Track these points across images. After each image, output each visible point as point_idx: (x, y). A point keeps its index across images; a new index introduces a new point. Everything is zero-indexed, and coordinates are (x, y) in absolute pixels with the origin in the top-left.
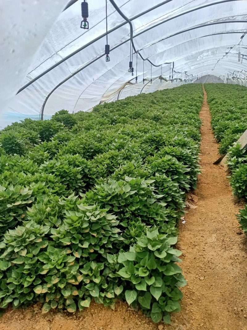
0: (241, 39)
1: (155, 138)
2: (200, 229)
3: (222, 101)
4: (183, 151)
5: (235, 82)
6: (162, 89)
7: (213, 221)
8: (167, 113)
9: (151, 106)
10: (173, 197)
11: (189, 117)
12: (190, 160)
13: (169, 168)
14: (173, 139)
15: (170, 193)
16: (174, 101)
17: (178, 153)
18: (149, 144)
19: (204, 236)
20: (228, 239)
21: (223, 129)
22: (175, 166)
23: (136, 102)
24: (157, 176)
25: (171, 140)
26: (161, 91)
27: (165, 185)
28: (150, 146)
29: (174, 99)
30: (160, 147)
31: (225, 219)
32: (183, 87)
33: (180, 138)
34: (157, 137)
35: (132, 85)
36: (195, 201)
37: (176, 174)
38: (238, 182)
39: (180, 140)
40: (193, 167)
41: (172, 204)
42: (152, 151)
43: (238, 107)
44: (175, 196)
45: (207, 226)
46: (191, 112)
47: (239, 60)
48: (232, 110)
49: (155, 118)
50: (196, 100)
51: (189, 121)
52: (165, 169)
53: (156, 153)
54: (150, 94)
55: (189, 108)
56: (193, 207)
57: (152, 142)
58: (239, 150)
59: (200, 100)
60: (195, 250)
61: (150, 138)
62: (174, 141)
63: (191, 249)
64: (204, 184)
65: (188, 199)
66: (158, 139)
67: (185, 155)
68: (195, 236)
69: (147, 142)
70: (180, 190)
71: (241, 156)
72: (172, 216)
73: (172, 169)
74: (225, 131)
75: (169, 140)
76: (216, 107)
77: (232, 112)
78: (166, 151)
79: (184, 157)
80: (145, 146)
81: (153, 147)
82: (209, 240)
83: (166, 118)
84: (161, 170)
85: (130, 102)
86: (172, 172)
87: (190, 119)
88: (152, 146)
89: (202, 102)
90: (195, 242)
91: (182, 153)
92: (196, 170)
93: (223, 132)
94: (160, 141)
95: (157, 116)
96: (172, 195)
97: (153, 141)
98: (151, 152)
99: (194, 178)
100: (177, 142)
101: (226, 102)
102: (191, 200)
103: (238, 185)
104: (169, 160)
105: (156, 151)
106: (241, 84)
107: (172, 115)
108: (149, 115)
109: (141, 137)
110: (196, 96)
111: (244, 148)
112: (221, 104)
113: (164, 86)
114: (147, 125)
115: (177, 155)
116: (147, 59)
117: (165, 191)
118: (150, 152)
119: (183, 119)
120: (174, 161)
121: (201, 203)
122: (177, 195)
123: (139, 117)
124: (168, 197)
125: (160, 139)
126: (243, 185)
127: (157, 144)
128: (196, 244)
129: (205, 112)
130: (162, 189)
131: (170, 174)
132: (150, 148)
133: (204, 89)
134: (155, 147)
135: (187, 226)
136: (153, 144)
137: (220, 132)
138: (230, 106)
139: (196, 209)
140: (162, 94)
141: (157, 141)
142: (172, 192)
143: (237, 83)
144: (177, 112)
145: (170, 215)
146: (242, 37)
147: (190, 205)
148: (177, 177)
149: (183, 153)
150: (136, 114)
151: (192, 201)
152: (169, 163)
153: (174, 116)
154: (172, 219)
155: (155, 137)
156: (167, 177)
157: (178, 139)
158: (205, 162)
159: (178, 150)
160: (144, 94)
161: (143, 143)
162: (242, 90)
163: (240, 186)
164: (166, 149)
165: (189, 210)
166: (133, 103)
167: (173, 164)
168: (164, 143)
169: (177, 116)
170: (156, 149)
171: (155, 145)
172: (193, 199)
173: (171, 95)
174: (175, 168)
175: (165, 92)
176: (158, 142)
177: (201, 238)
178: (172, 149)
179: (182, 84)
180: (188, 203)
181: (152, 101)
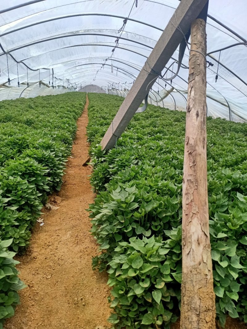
0: (112, 53)
1: (18, 141)
2: (57, 228)
3: (99, 109)
4: (45, 153)
5: (115, 92)
6: (44, 95)
7: (71, 219)
8: (41, 117)
9: (27, 111)
10: (28, 199)
11: (64, 122)
12: (52, 162)
13: (26, 170)
14: (38, 142)
15: (24, 196)
16: (53, 106)
17: (40, 156)
18: (11, 147)
19: (59, 235)
20: (82, 234)
21: (94, 133)
22: (32, 168)
23: (12, 105)
24: (11, 180)
25: (35, 143)
26: (43, 97)
27: (19, 188)
28: (12, 149)
29: (54, 105)
30: (24, 150)
31: (83, 215)
32: (67, 94)
33: (44, 141)
34: (20, 140)
35: (8, 88)
36: (58, 202)
37: (34, 176)
38: (96, 180)
39: (44, 143)
40: (55, 169)
41: (27, 208)
42: (14, 154)
43: (112, 114)
44: (30, 198)
45: (65, 224)
46: (66, 117)
47: (112, 72)
48: (105, 116)
49: (28, 122)
50: (76, 107)
51: (62, 125)
52: (21, 172)
53: (18, 156)
54: (31, 98)
55: (66, 114)
56: (54, 208)
57: (14, 145)
58: (101, 151)
59: (80, 107)
60: (48, 250)
61: (12, 141)
62: (38, 144)
63: (44, 250)
64: (70, 185)
65: (51, 201)
66: (21, 142)
67: (46, 157)
68: (51, 236)
69: (9, 145)
70: (38, 192)
71: (101, 157)
72: (25, 219)
73: (28, 171)
74: (96, 135)
75: (33, 143)
76: (93, 114)
77: (104, 118)
78: (27, 154)
79: (46, 159)
80: (6, 150)
81: (15, 150)
82: (64, 238)
83: (40, 122)
84: (17, 173)
85: (3, 106)
86: (28, 174)
87: (65, 123)
88: (13, 149)
89: (82, 110)
90: (49, 242)
91: (43, 155)
92: (58, 171)
93: (94, 136)
94: (24, 144)
95: (30, 120)
96: (27, 197)
97: (16, 144)
98: (12, 155)
99: (56, 180)
100: (42, 144)
101: (103, 109)
102: (53, 201)
103: (95, 182)
104: (27, 162)
105: (18, 154)
106: (120, 95)
107: (47, 119)
108: (21, 119)
109: (4, 140)
110: (77, 104)
111: (104, 149)
112: (97, 111)
113: (46, 92)
114: (14, 129)
115: (39, 158)
116: (21, 62)
117: (18, 194)
118: (10, 155)
119: (56, 124)
120: (32, 163)
121: (65, 203)
122: (33, 197)
123: (10, 120)
124: (21, 200)
125: (24, 142)
126: (100, 182)
127: (19, 147)
128: (50, 244)
129: (85, 118)
130: (16, 193)
131: (27, 176)
132: (11, 151)
133: (87, 97)
134: (17, 150)
135: (44, 228)
136: (15, 147)
137: (92, 136)
138: (105, 113)
139: (57, 209)
140: (44, 100)
141: (20, 143)
142: (27, 195)
143: (117, 94)
144: (52, 116)
145: (23, 219)
146: (113, 50)
147: (51, 206)
148: (34, 179)
149: (45, 155)
150: (7, 117)
151: (54, 203)
152: (26, 165)
153: (49, 121)
154: (24, 223)
155: (17, 139)
156: (22, 180)
157: (42, 142)
158: (76, 164)
159: (40, 153)
160: (24, 98)
161: (5, 146)
162: (120, 100)
163: (97, 183)
164: (28, 151)
165: (50, 211)
166: (7, 106)
167: (31, 166)
168: (28, 145)
169: (51, 121)
170: (19, 152)
171: (18, 148)
172: (56, 201)
173: (53, 101)
174: (32, 170)
175: (48, 98)
176: (21, 145)
177: (57, 237)
178: (34, 152)
179: (67, 92)
180: (50, 205)
181: (29, 105)
